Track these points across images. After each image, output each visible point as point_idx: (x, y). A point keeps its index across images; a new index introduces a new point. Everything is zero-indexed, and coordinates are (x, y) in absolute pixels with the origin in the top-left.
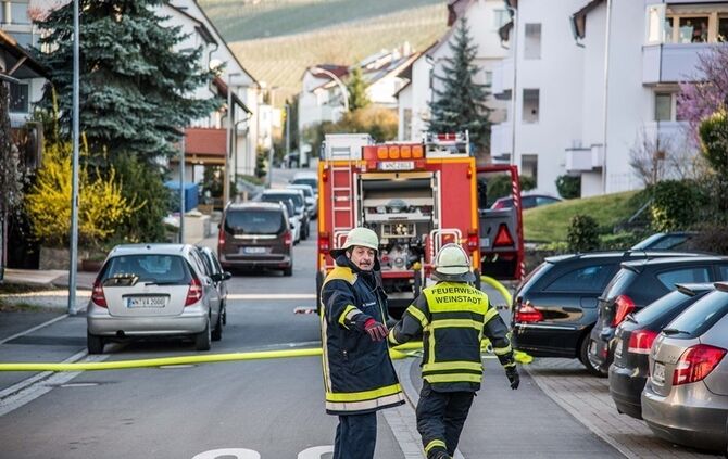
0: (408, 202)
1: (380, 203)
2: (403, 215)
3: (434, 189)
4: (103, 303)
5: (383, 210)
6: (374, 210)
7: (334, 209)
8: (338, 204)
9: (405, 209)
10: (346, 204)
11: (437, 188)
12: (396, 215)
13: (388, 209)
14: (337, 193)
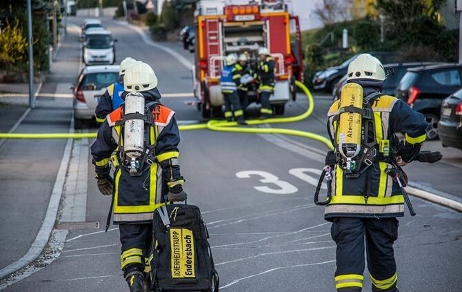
0: (250, 39)
1: (234, 40)
2: (247, 47)
3: (265, 31)
4: (83, 100)
5: (235, 44)
6: (230, 44)
7: (209, 44)
8: (211, 41)
9: (248, 43)
10: (216, 41)
11: (267, 30)
12: (243, 46)
13: (239, 44)
14: (211, 35)
